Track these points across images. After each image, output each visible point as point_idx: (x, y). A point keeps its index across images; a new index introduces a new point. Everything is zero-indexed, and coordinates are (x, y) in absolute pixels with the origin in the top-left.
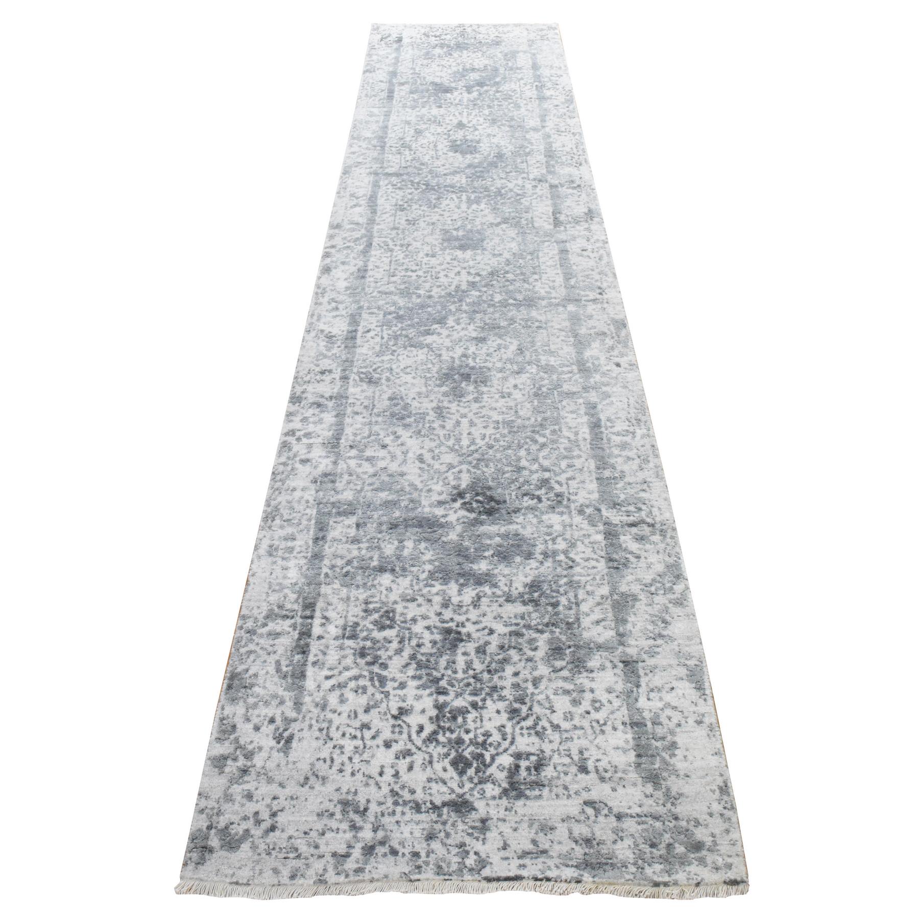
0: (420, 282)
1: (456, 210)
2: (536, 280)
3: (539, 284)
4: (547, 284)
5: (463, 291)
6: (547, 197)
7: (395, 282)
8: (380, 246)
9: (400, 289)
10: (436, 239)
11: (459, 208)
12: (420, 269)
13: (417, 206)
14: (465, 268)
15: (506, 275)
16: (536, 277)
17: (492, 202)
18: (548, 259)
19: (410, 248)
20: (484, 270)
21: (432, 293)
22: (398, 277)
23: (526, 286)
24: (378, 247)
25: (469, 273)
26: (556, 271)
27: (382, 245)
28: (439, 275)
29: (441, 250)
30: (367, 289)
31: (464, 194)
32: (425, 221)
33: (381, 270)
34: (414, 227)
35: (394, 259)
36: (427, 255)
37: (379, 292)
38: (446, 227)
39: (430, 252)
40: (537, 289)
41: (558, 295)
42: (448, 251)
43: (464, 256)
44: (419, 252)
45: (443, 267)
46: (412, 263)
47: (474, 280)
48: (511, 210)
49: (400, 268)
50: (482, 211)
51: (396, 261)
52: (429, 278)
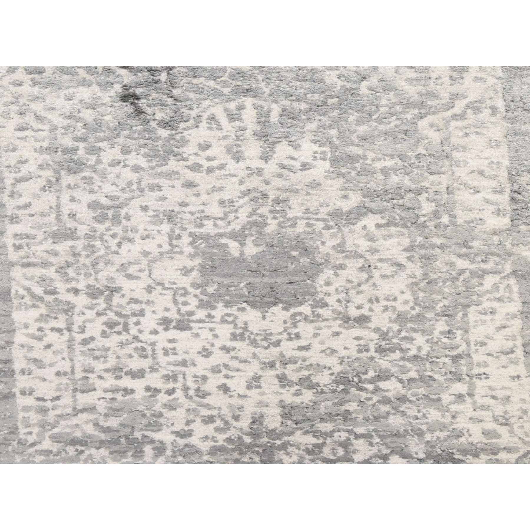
0: (158, 407)
1: (232, 166)
2: (460, 397)
3: (466, 408)
4: (487, 408)
5: (272, 434)
6: (494, 110)
7: (92, 409)
8: (33, 296)
9: (107, 430)
10: (186, 271)
11: (238, 158)
12: (153, 369)
13: (116, 153)
14: (272, 365)
15: (382, 385)
16: (460, 388)
17: (333, 132)
18: (490, 330)
19: (116, 299)
20: (320, 368)
21: (194, 440)
22: (99, 393)
23: (434, 414)
24: (27, 300)
25: (282, 379)
26: (512, 370)
27: (38, 291)
28: (206, 387)
29: (202, 305)
30: (22, 430)
31: (248, 102)
32: (145, 209)
33: (49, 373)
34: (117, 230)
35: (79, 337)
36: (166, 323)
37: (56, 439)
38: (209, 228)
39: (173, 315)
40: (461, 424)
41: (514, 441)
42: (220, 311)
43: (266, 324)
44: (142, 313)
45: (213, 361)
46: (129, 349)
47: (298, 400)
48: (389, 163)
49: (99, 366)
50: (305, 166)
51: (85, 342)
52: (179, 394)
